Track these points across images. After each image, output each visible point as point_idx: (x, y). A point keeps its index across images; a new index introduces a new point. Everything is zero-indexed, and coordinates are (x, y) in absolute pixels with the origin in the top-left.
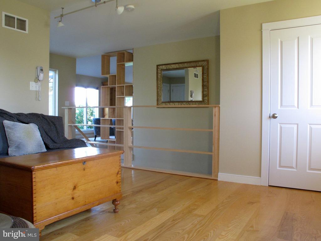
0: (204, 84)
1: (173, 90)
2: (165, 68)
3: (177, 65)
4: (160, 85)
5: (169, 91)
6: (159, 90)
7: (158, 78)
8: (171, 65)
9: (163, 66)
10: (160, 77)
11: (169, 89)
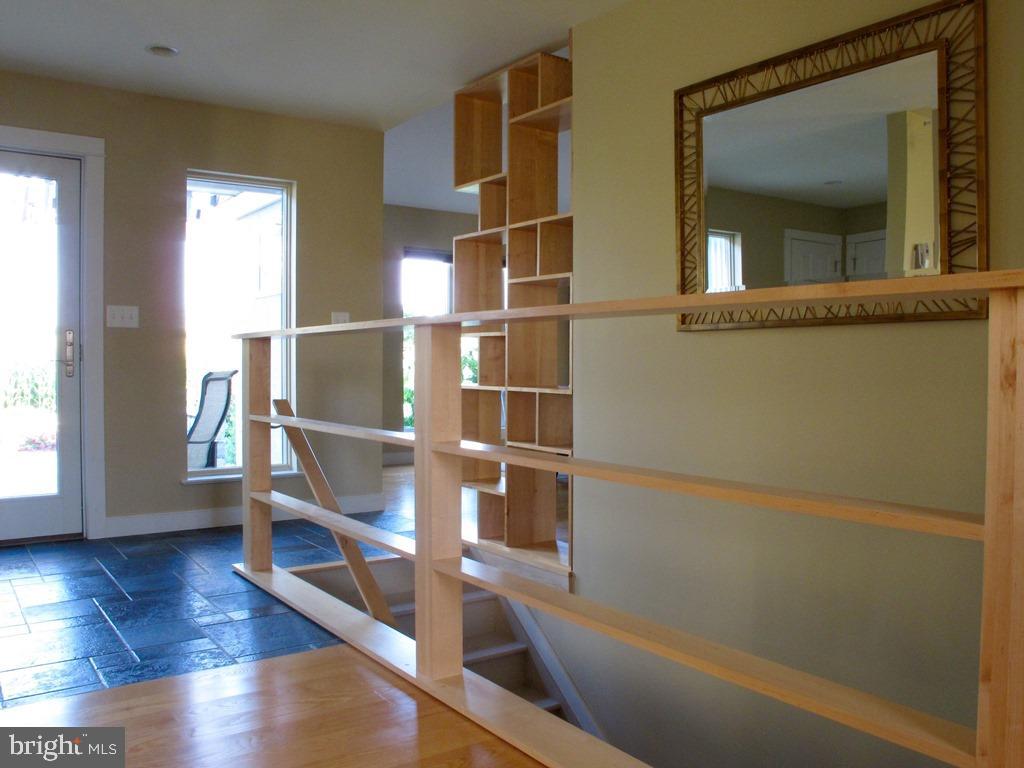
0: (958, 160)
1: (855, 259)
2: (720, 101)
3: (781, 70)
4: (694, 200)
5: (839, 266)
6: (687, 230)
7: (686, 163)
8: (752, 78)
9: (710, 93)
10: (694, 157)
11: (839, 258)
